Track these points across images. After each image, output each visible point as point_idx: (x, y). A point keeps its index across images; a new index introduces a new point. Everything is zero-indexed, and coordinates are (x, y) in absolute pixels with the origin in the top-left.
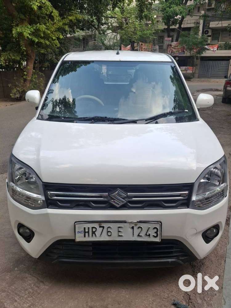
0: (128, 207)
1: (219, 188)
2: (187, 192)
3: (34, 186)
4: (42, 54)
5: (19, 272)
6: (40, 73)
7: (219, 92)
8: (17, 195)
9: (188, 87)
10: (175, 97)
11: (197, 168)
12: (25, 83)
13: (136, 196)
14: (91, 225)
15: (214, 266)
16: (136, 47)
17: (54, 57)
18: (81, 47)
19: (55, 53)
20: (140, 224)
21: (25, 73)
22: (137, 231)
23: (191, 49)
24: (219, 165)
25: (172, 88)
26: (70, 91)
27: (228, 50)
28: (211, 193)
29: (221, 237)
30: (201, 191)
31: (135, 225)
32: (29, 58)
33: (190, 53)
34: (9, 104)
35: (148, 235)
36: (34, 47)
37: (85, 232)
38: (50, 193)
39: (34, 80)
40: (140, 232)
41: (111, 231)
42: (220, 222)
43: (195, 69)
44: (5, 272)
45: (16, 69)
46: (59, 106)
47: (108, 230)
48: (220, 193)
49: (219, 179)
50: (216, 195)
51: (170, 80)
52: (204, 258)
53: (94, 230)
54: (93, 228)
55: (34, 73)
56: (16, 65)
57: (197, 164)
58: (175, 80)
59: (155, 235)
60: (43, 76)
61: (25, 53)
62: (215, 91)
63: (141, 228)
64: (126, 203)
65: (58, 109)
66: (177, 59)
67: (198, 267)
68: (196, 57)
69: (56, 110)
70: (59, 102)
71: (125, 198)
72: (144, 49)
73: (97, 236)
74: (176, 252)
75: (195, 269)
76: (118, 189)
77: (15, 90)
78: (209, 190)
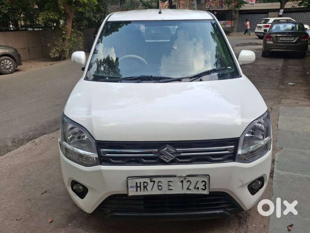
0: (177, 162)
1: (263, 142)
2: (233, 146)
3: (86, 145)
4: (80, 12)
5: (72, 227)
6: (79, 32)
7: (258, 46)
8: (71, 154)
9: (229, 41)
10: (216, 53)
11: (242, 123)
12: (64, 42)
13: (184, 152)
14: (142, 180)
15: (259, 217)
16: (173, 2)
17: (92, 14)
18: (118, 4)
19: (93, 11)
20: (189, 177)
21: (64, 32)
22: (186, 185)
23: (229, 3)
24: (263, 120)
25: (214, 44)
26: (113, 50)
27: (267, 2)
28: (255, 147)
29: (266, 189)
30: (246, 145)
31: (184, 179)
32: (67, 17)
33: (229, 7)
34: (49, 63)
35: (197, 188)
36: (72, 6)
37: (137, 187)
38: (103, 151)
39: (73, 39)
40: (189, 185)
41: (162, 185)
42: (265, 175)
43: (234, 23)
44: (59, 227)
45: (53, 28)
46: (103, 65)
47: (159, 185)
48: (264, 146)
49: (263, 133)
50: (261, 149)
51: (211, 36)
52: (249, 209)
53: (145, 184)
54: (144, 182)
55: (73, 32)
56: (54, 24)
57: (241, 119)
58: (216, 35)
59: (204, 188)
60: (81, 34)
61: (63, 12)
62: (255, 45)
63: (190, 181)
64: (175, 159)
65: (102, 69)
66: (215, 13)
67: (244, 218)
68: (234, 11)
69: (100, 69)
70: (103, 61)
71: (174, 154)
72: (182, 4)
73: (148, 190)
74: (223, 204)
75: (242, 220)
76: (168, 145)
77: (54, 50)
78: (253, 144)
